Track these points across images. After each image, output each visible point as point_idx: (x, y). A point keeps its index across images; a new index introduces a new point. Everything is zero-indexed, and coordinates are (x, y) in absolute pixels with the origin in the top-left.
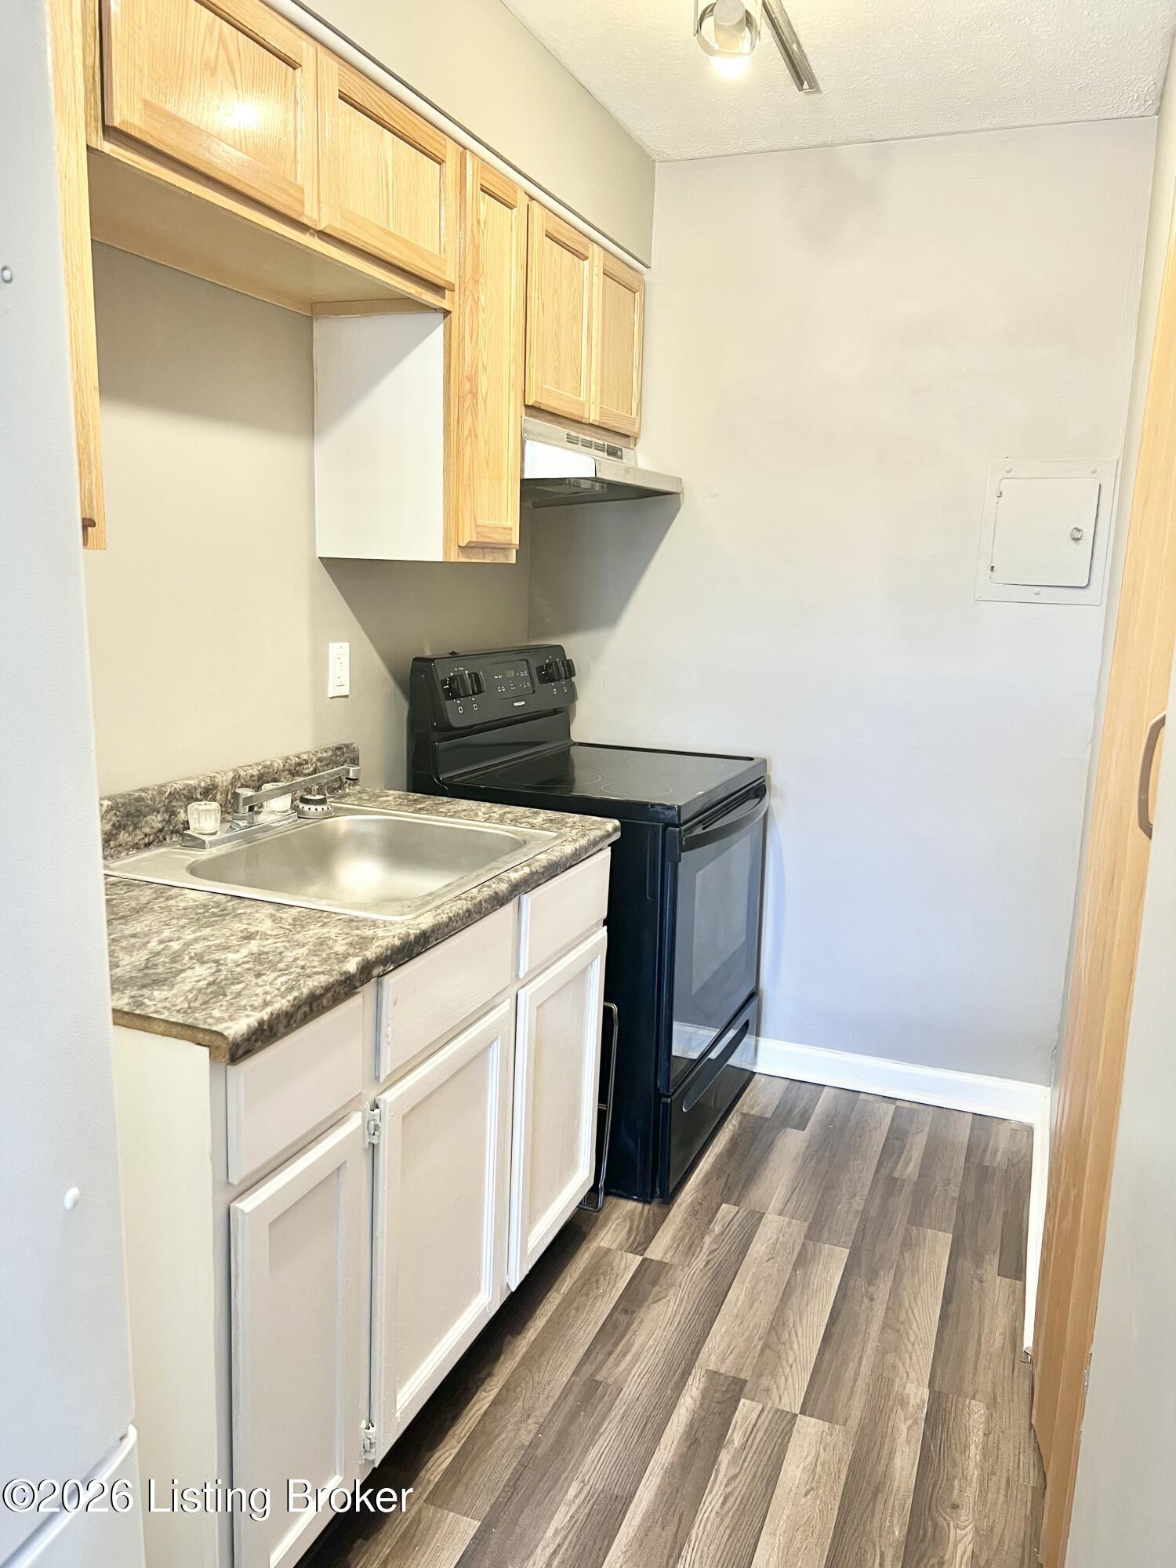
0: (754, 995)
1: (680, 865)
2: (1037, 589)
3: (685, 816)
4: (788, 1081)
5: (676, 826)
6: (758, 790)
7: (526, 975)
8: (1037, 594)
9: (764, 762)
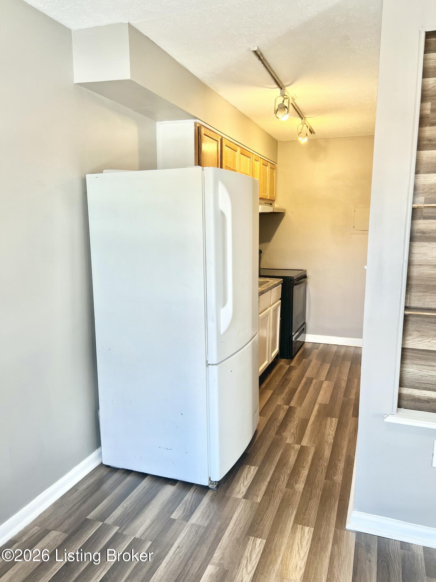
0: (304, 323)
1: (294, 288)
2: (363, 231)
3: (294, 279)
4: (312, 343)
5: (293, 280)
6: (305, 277)
7: (272, 304)
8: (364, 232)
9: (306, 271)
